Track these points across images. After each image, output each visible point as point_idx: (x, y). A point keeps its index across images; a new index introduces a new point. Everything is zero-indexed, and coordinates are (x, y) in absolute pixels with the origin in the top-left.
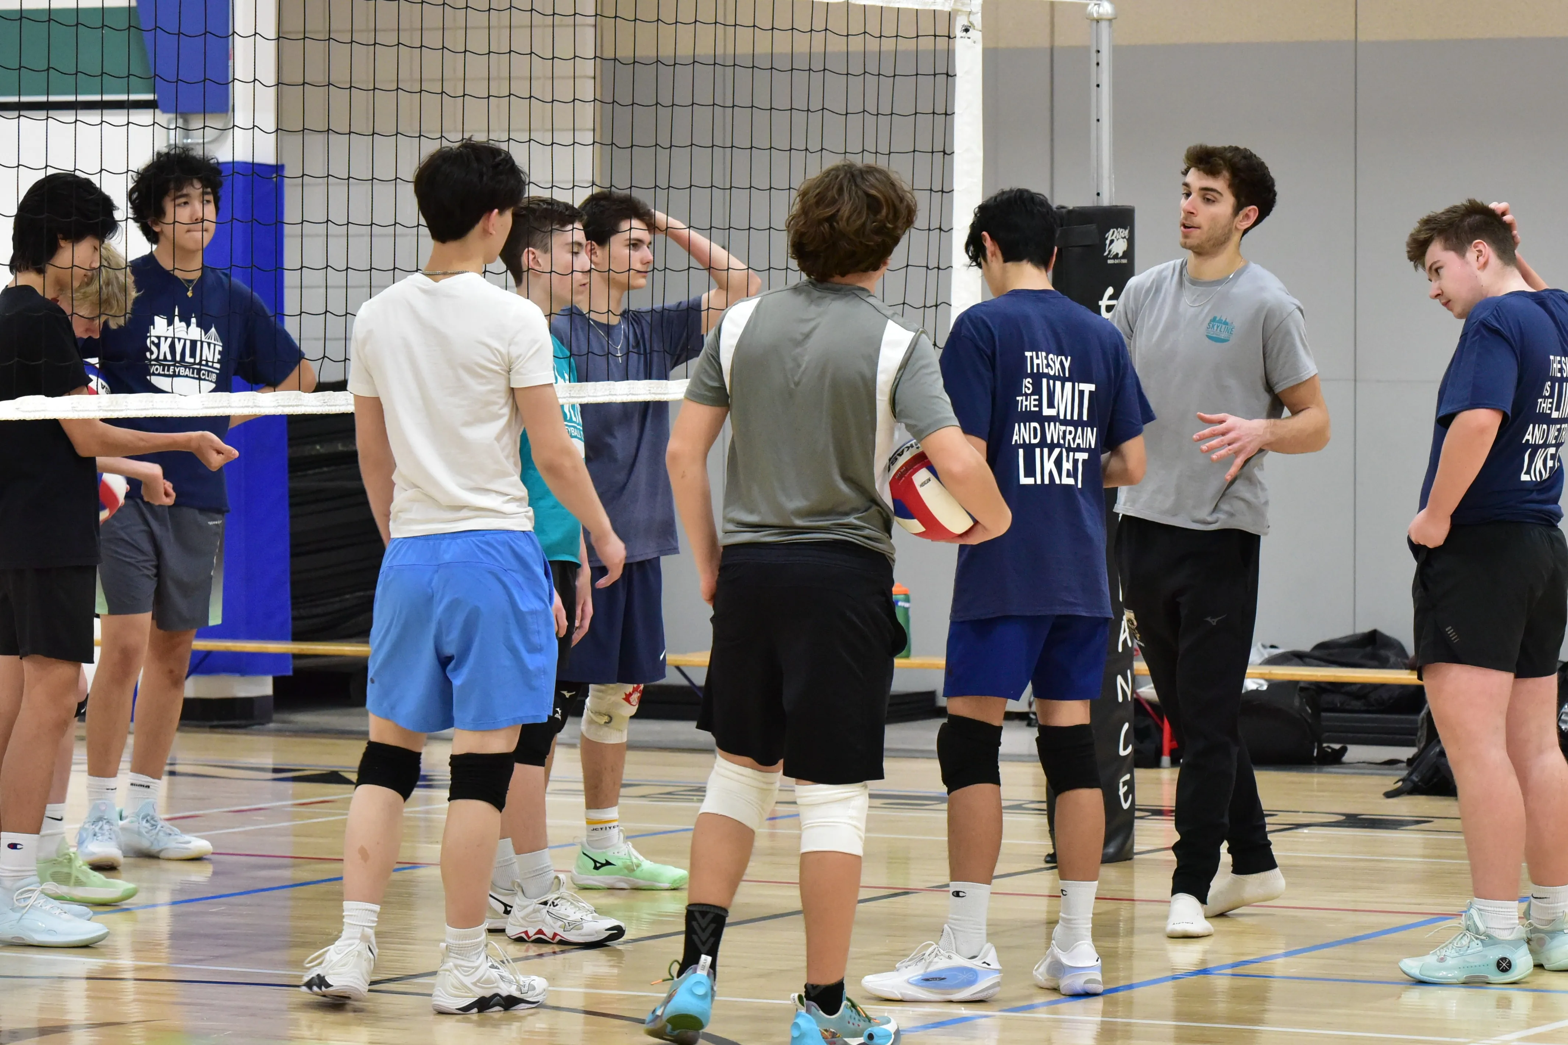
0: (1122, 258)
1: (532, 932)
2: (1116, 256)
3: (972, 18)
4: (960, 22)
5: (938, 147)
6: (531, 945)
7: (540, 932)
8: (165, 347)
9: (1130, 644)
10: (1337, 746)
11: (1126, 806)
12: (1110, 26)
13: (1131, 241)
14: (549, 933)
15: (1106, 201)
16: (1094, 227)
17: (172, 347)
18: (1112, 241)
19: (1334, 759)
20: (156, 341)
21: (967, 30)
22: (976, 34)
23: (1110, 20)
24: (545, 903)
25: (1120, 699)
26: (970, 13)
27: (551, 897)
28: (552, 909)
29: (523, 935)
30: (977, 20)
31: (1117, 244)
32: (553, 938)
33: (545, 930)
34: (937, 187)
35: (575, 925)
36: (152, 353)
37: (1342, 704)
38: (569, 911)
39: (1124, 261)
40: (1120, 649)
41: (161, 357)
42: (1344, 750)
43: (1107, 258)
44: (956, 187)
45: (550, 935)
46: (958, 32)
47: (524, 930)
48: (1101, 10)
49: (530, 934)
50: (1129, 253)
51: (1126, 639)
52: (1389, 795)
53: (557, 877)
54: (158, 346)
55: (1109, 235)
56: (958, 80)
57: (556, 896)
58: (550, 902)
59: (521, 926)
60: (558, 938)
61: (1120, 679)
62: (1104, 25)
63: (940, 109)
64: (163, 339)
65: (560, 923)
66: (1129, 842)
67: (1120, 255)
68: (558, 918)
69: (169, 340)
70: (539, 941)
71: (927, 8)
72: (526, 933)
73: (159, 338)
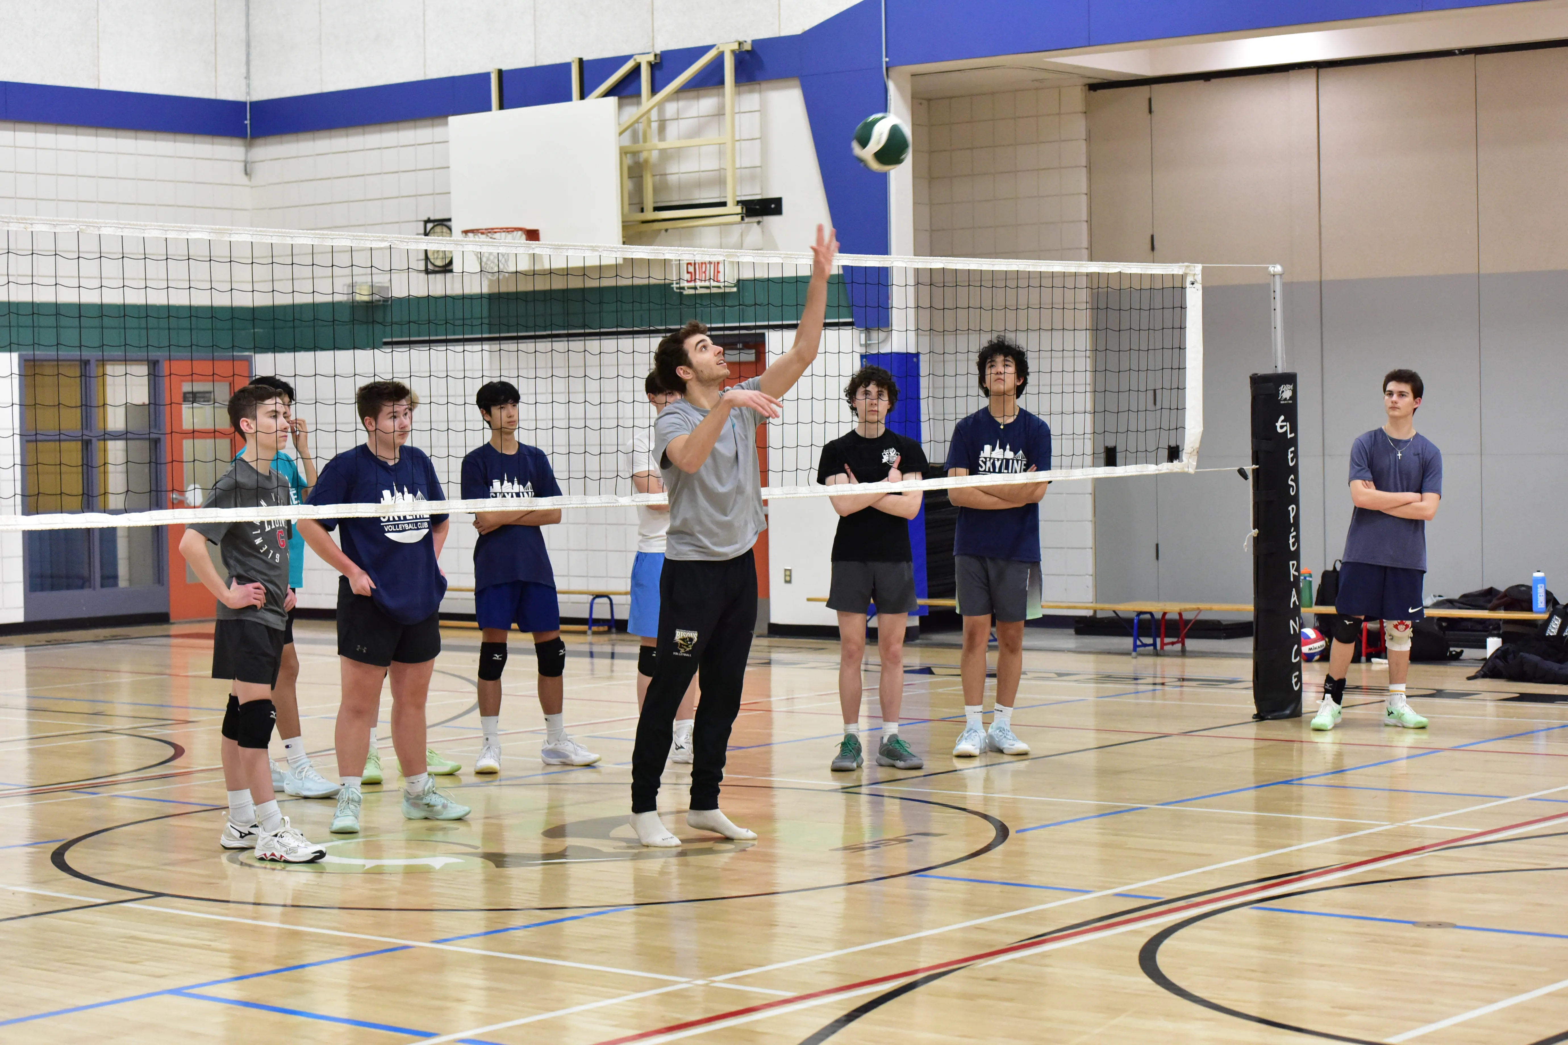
0: (1289, 400)
1: (268, 854)
2: (1285, 399)
3: (1196, 277)
4: (1189, 279)
5: (1176, 345)
6: (267, 862)
7: (273, 854)
8: (989, 464)
9: (1297, 603)
10: (1458, 650)
11: (1296, 689)
12: (1281, 278)
13: (1294, 391)
14: (278, 855)
15: (1280, 370)
16: (1271, 384)
17: (993, 464)
18: (1283, 392)
19: (1457, 657)
20: (984, 460)
21: (1193, 284)
22: (1199, 286)
23: (1281, 275)
24: (276, 836)
25: (1292, 632)
26: (1195, 275)
27: (280, 830)
28: (281, 840)
29: (264, 856)
30: (1199, 278)
31: (1286, 392)
32: (281, 859)
33: (276, 854)
34: (1175, 366)
35: (293, 850)
36: (982, 467)
37: (1471, 627)
38: (290, 841)
39: (1290, 402)
40: (1292, 606)
41: (987, 470)
42: (1462, 652)
43: (1280, 400)
44: (1187, 366)
45: (279, 857)
46: (1188, 285)
47: (264, 853)
48: (1276, 270)
49: (268, 856)
50: (1294, 397)
51: (1295, 601)
52: (1469, 678)
53: (283, 819)
54: (985, 463)
55: (1281, 389)
56: (1188, 310)
57: (283, 831)
58: (279, 835)
59: (263, 850)
60: (283, 858)
61: (1292, 622)
62: (1277, 278)
63: (1177, 325)
64: (988, 459)
65: (284, 849)
66: (1298, 708)
67: (1288, 398)
68: (284, 846)
69: (992, 461)
70: (272, 860)
71: (1169, 273)
72: (265, 855)
73: (986, 458)
